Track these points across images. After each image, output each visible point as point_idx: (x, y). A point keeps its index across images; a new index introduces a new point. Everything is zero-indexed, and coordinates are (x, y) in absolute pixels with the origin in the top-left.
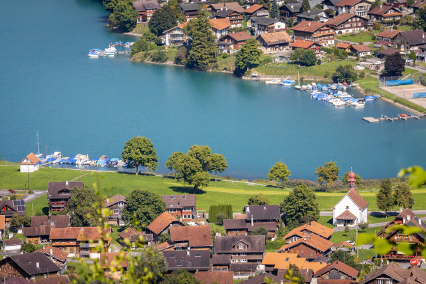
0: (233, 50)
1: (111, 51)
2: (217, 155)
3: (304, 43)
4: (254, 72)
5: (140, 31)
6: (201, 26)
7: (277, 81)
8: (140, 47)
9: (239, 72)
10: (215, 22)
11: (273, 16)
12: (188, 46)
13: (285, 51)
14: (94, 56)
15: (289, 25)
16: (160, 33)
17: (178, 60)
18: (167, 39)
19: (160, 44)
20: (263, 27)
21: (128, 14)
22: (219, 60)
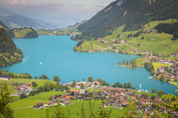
0: (167, 79)
1: (151, 77)
2: (163, 92)
3: (176, 78)
4: (169, 82)
5: (155, 75)
6: (163, 75)
7: (172, 83)
8: (155, 77)
9: (167, 81)
10: (165, 75)
11: (172, 75)
12: (161, 78)
13: (173, 79)
14: (149, 78)
15: (174, 76)
16: (157, 76)
17: (159, 79)
18: (158, 77)
19: (157, 77)
20: (171, 76)
21: (153, 73)
22: (165, 80)
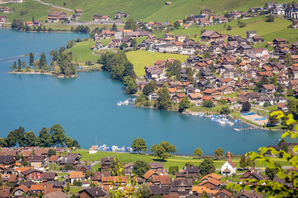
0: (178, 101)
1: (127, 102)
2: (172, 145)
3: (208, 98)
4: (187, 110)
5: (139, 93)
6: (165, 91)
7: (197, 114)
8: (139, 100)
9: (181, 110)
10: (170, 90)
11: (195, 86)
12: (159, 100)
13: (200, 101)
14: (119, 104)
15: (202, 90)
16: (147, 94)
17: (155, 106)
18: (150, 97)
19: (147, 99)
20: (191, 91)
21: (133, 87)
22: (172, 105)
